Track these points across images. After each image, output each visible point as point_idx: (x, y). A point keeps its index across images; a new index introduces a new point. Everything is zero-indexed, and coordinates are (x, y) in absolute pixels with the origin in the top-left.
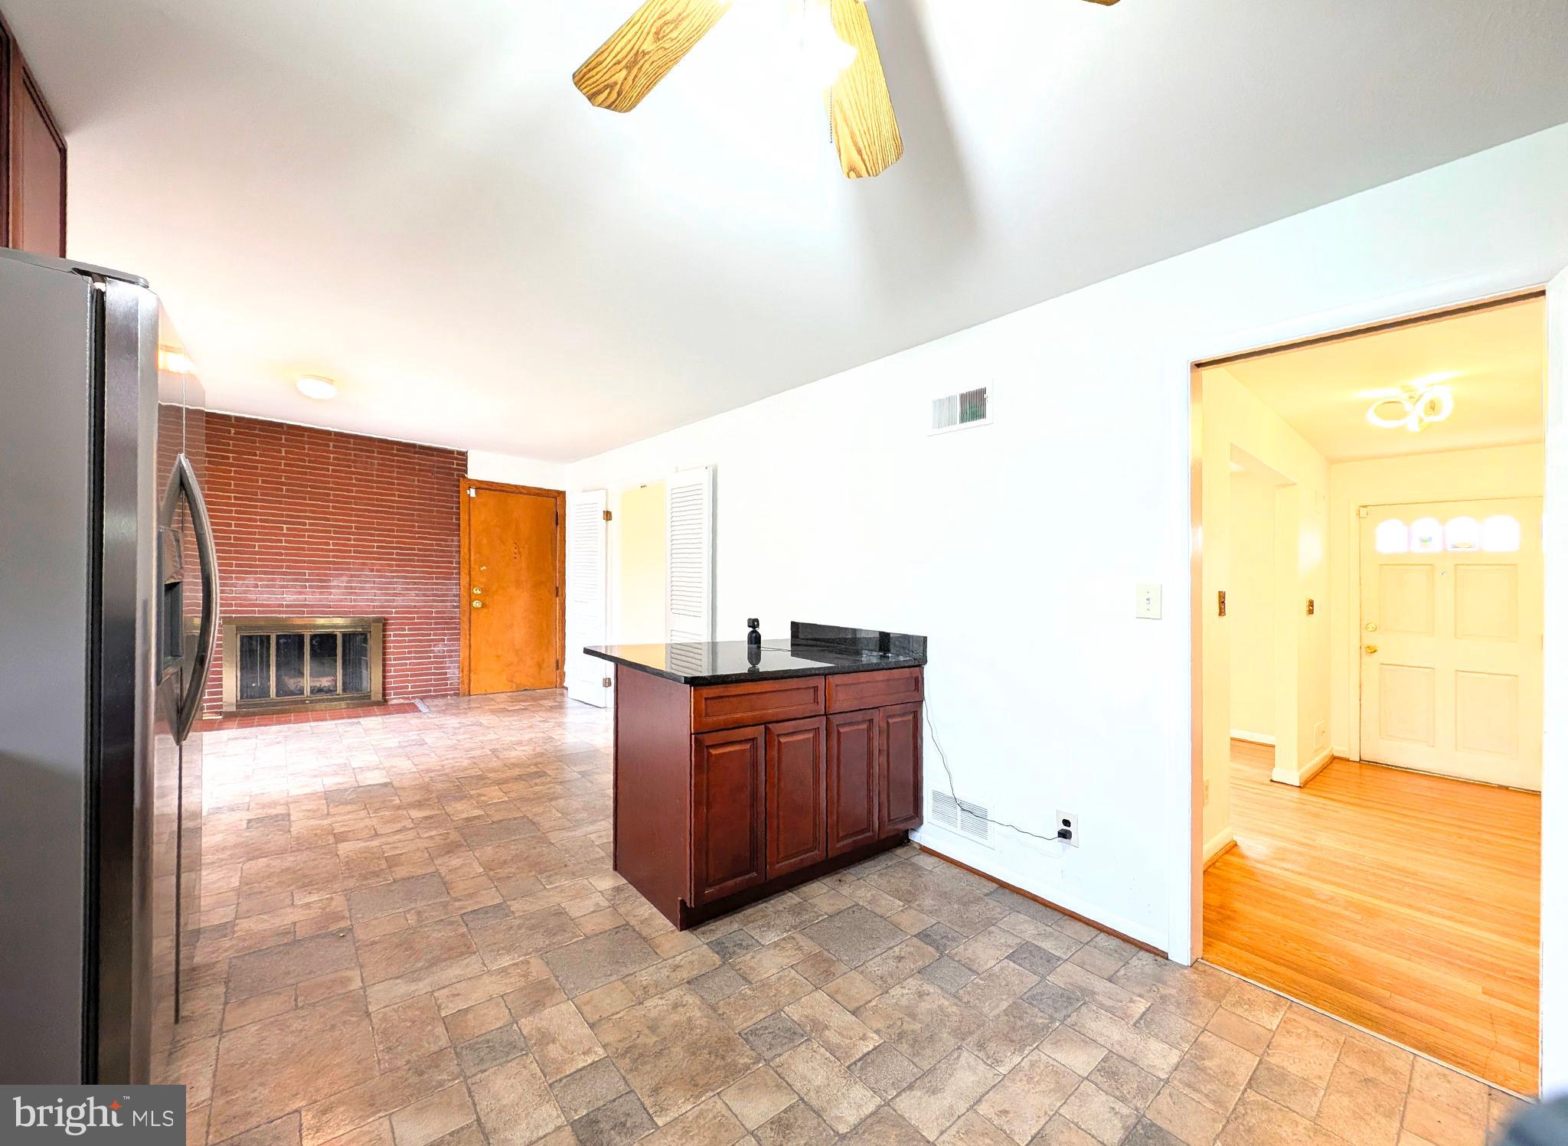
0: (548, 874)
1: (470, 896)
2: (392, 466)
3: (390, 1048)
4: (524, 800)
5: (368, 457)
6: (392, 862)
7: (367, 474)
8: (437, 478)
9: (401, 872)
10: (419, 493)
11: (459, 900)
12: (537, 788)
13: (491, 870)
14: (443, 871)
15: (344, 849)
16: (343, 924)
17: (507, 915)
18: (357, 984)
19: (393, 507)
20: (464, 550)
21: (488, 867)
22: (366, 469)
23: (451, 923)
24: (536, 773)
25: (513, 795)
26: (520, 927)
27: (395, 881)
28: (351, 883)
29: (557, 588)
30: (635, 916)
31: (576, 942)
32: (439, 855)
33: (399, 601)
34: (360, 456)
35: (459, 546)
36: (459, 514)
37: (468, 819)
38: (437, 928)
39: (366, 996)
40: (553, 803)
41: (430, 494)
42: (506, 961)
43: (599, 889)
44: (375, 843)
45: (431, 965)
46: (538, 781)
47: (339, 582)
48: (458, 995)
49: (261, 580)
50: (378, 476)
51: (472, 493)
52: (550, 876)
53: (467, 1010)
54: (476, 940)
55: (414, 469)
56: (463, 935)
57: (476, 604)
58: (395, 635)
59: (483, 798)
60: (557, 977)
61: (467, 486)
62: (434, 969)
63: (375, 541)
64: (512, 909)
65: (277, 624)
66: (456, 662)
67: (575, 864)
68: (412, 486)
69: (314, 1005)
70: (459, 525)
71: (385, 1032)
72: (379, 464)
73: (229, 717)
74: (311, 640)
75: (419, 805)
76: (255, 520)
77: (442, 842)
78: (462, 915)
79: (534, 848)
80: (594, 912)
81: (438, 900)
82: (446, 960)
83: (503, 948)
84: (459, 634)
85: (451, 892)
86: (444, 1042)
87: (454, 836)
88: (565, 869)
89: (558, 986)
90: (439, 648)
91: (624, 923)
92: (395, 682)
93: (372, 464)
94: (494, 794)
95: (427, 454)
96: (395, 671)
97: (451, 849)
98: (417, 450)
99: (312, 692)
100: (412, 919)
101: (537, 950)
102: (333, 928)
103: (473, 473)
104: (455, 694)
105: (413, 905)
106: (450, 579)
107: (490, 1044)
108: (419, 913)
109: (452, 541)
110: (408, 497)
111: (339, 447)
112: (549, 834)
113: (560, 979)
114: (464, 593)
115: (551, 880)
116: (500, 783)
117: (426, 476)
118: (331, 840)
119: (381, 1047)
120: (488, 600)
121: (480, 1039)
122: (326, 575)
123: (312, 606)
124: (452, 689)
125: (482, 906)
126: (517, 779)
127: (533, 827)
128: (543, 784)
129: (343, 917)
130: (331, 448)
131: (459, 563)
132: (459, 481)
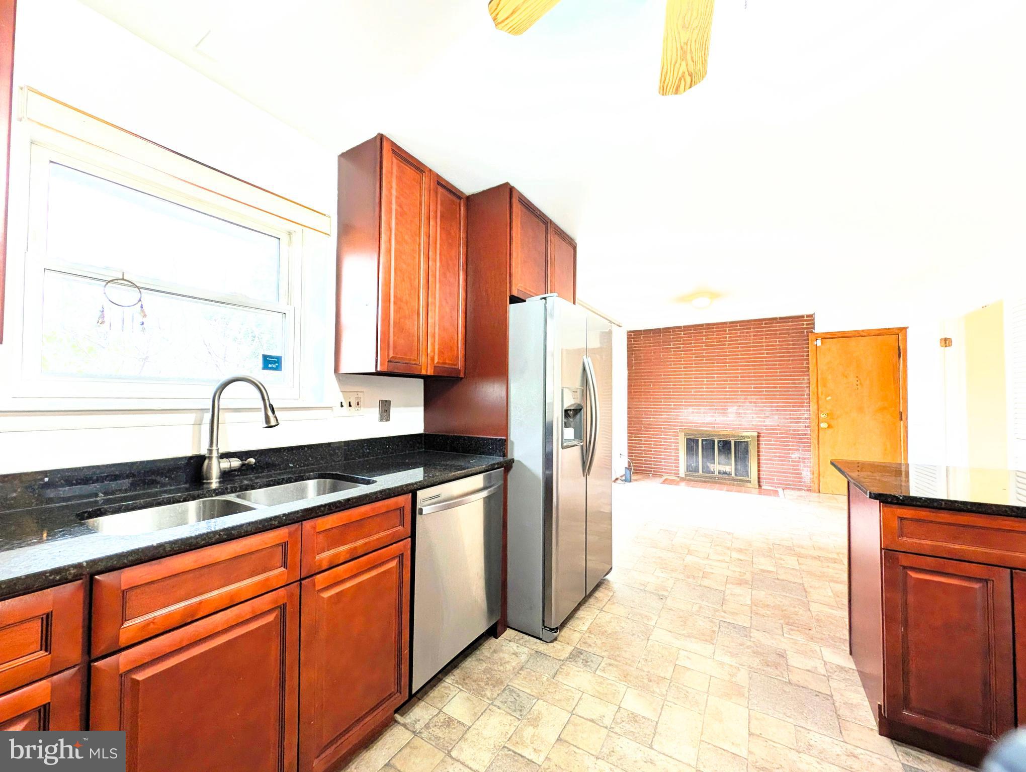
0: (792, 628)
1: (733, 613)
2: (762, 335)
3: (646, 660)
4: (810, 573)
5: (747, 333)
6: (705, 575)
7: (746, 343)
8: (793, 337)
9: (706, 582)
10: (780, 349)
11: (725, 612)
12: (825, 570)
13: (756, 606)
14: (728, 592)
15: (689, 559)
16: (666, 594)
17: (746, 636)
18: (652, 623)
19: (763, 361)
20: (813, 386)
21: (754, 603)
22: (746, 340)
23: (712, 622)
24: (834, 559)
25: (803, 567)
26: (748, 647)
27: (700, 585)
28: (681, 576)
29: (901, 413)
30: (842, 695)
31: (780, 680)
32: (731, 583)
33: (768, 422)
34: (743, 333)
35: (809, 383)
36: (808, 360)
37: (763, 571)
38: (704, 620)
39: (653, 631)
40: (832, 584)
41: (787, 349)
42: (727, 659)
43: (825, 659)
44: (705, 562)
45: (689, 636)
46: (830, 565)
47: (732, 410)
48: (690, 659)
49: (695, 409)
50: (753, 343)
51: (819, 342)
52: (792, 630)
53: (689, 669)
54: (718, 639)
55: (776, 334)
56: (714, 632)
57: (823, 425)
58: (765, 444)
59: (782, 562)
60: (749, 690)
61: (814, 338)
62: (688, 639)
63: (752, 384)
64: (752, 635)
65: (701, 433)
66: (808, 466)
67: (817, 632)
68: (775, 345)
69: (633, 620)
70: (808, 367)
71: (649, 652)
72: (754, 336)
73: (682, 479)
74: (718, 443)
75: (740, 551)
76: (691, 378)
77: (738, 577)
78: (721, 621)
79: (794, 607)
80: (808, 671)
81: (715, 606)
82: (696, 638)
83: (730, 652)
84: (810, 447)
85: (724, 605)
86: (668, 676)
87: (748, 577)
88: (807, 631)
89: (747, 695)
90: (795, 455)
91: (829, 693)
92: (766, 475)
93: (750, 336)
94: (792, 562)
95: (784, 322)
96: (766, 467)
97: (741, 582)
98: (778, 320)
99: (719, 473)
100: (696, 608)
101: (749, 667)
102: (661, 593)
103: (819, 328)
104: (808, 490)
105: (700, 602)
106: (803, 407)
107: (688, 694)
108: (700, 607)
109: (803, 379)
110: (773, 353)
111: (732, 330)
112: (813, 604)
113: (751, 693)
114: (813, 416)
115: (791, 632)
116: (799, 556)
117: (785, 337)
118: (686, 551)
119: (643, 657)
120: (833, 423)
121: (684, 688)
122: (725, 406)
123: (718, 424)
124: (805, 486)
125: (735, 623)
126: (815, 558)
127: (804, 594)
128: (834, 569)
129: (667, 590)
130: (727, 332)
131: (809, 395)
132: (808, 336)
